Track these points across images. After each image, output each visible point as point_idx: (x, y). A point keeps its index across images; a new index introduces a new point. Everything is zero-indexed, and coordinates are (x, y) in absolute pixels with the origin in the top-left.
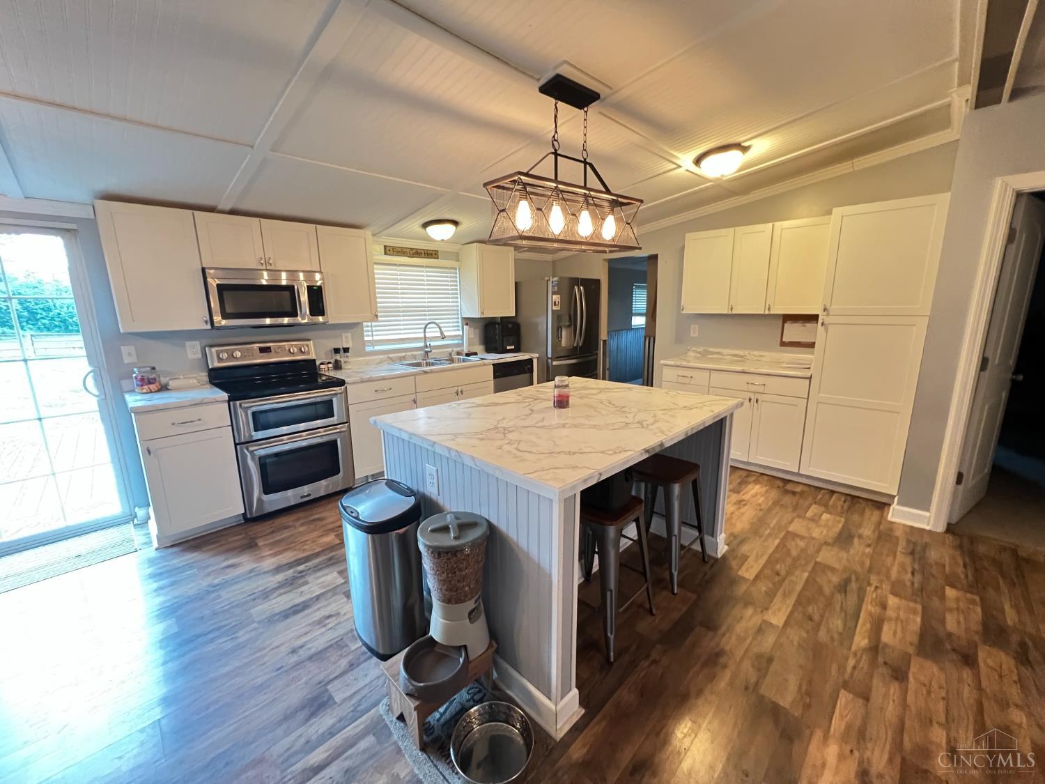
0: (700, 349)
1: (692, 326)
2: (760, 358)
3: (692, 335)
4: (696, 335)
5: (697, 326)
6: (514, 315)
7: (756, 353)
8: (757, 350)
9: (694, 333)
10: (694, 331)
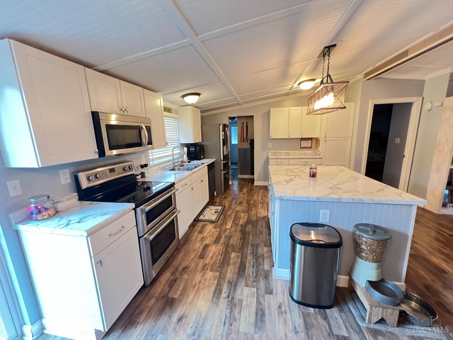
0: (273, 152)
1: (269, 143)
2: (294, 153)
3: (269, 146)
4: (271, 146)
5: (271, 143)
6: (201, 141)
7: (293, 152)
8: (293, 150)
9: (270, 146)
10: (270, 145)
